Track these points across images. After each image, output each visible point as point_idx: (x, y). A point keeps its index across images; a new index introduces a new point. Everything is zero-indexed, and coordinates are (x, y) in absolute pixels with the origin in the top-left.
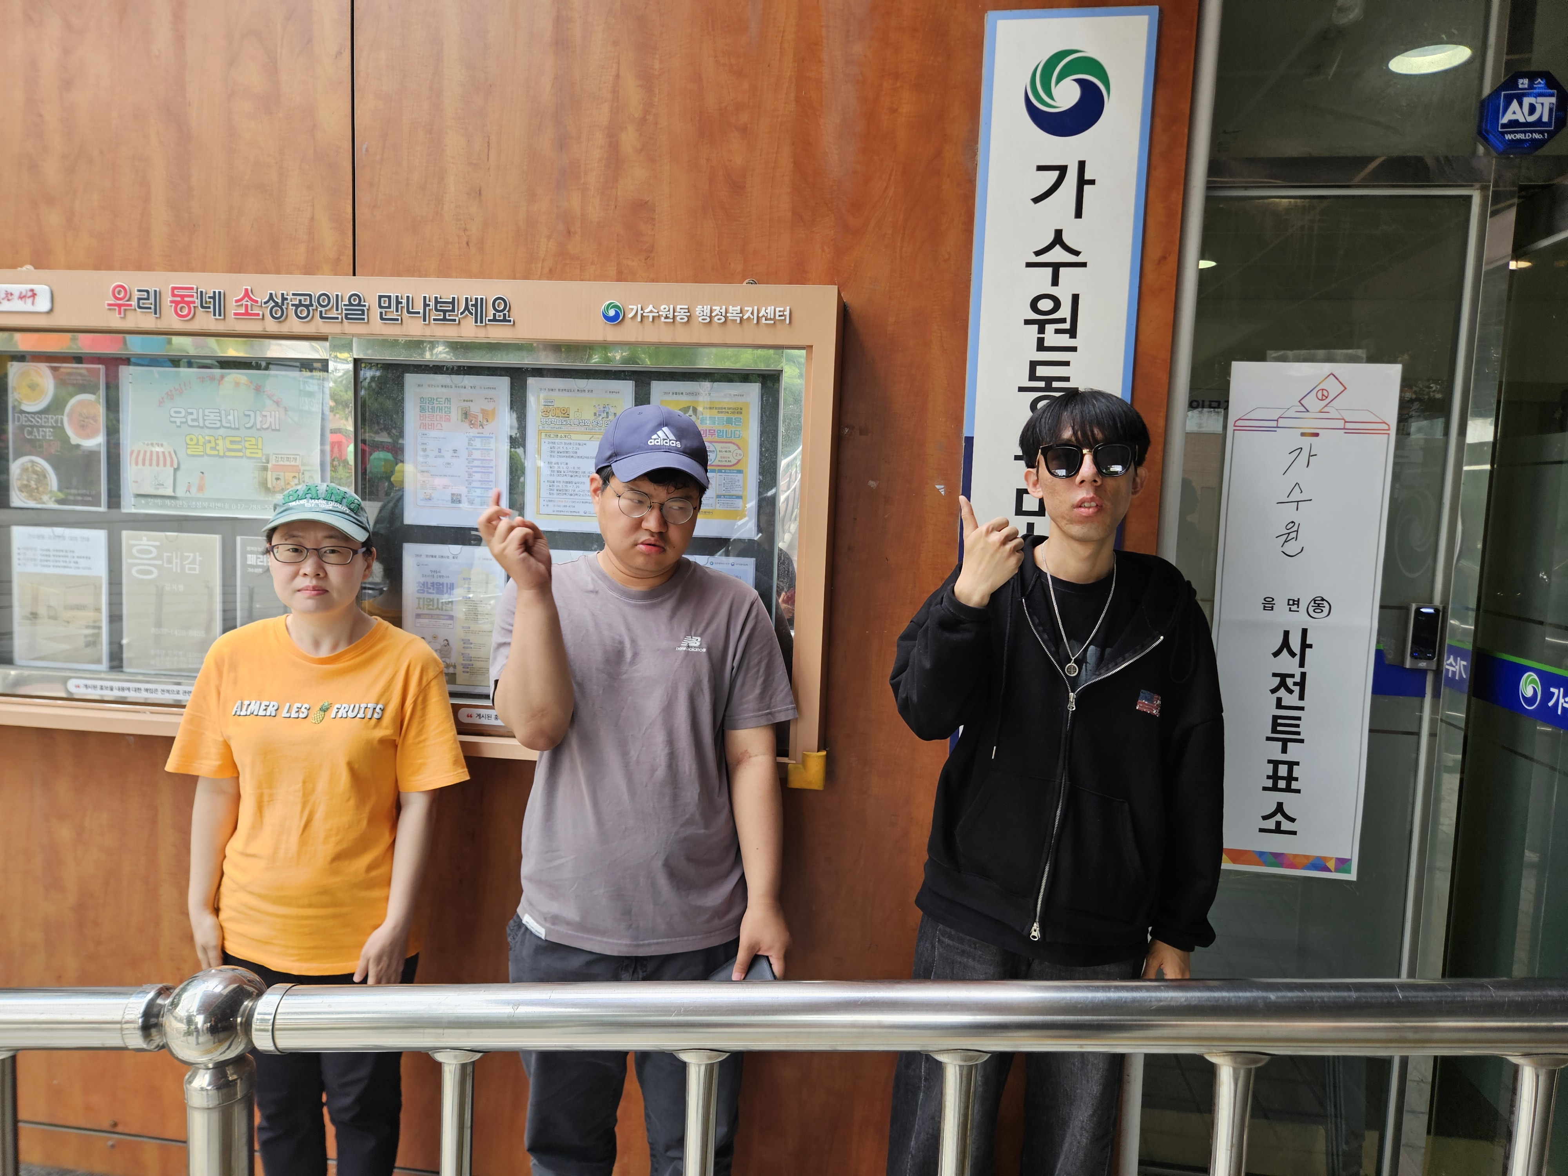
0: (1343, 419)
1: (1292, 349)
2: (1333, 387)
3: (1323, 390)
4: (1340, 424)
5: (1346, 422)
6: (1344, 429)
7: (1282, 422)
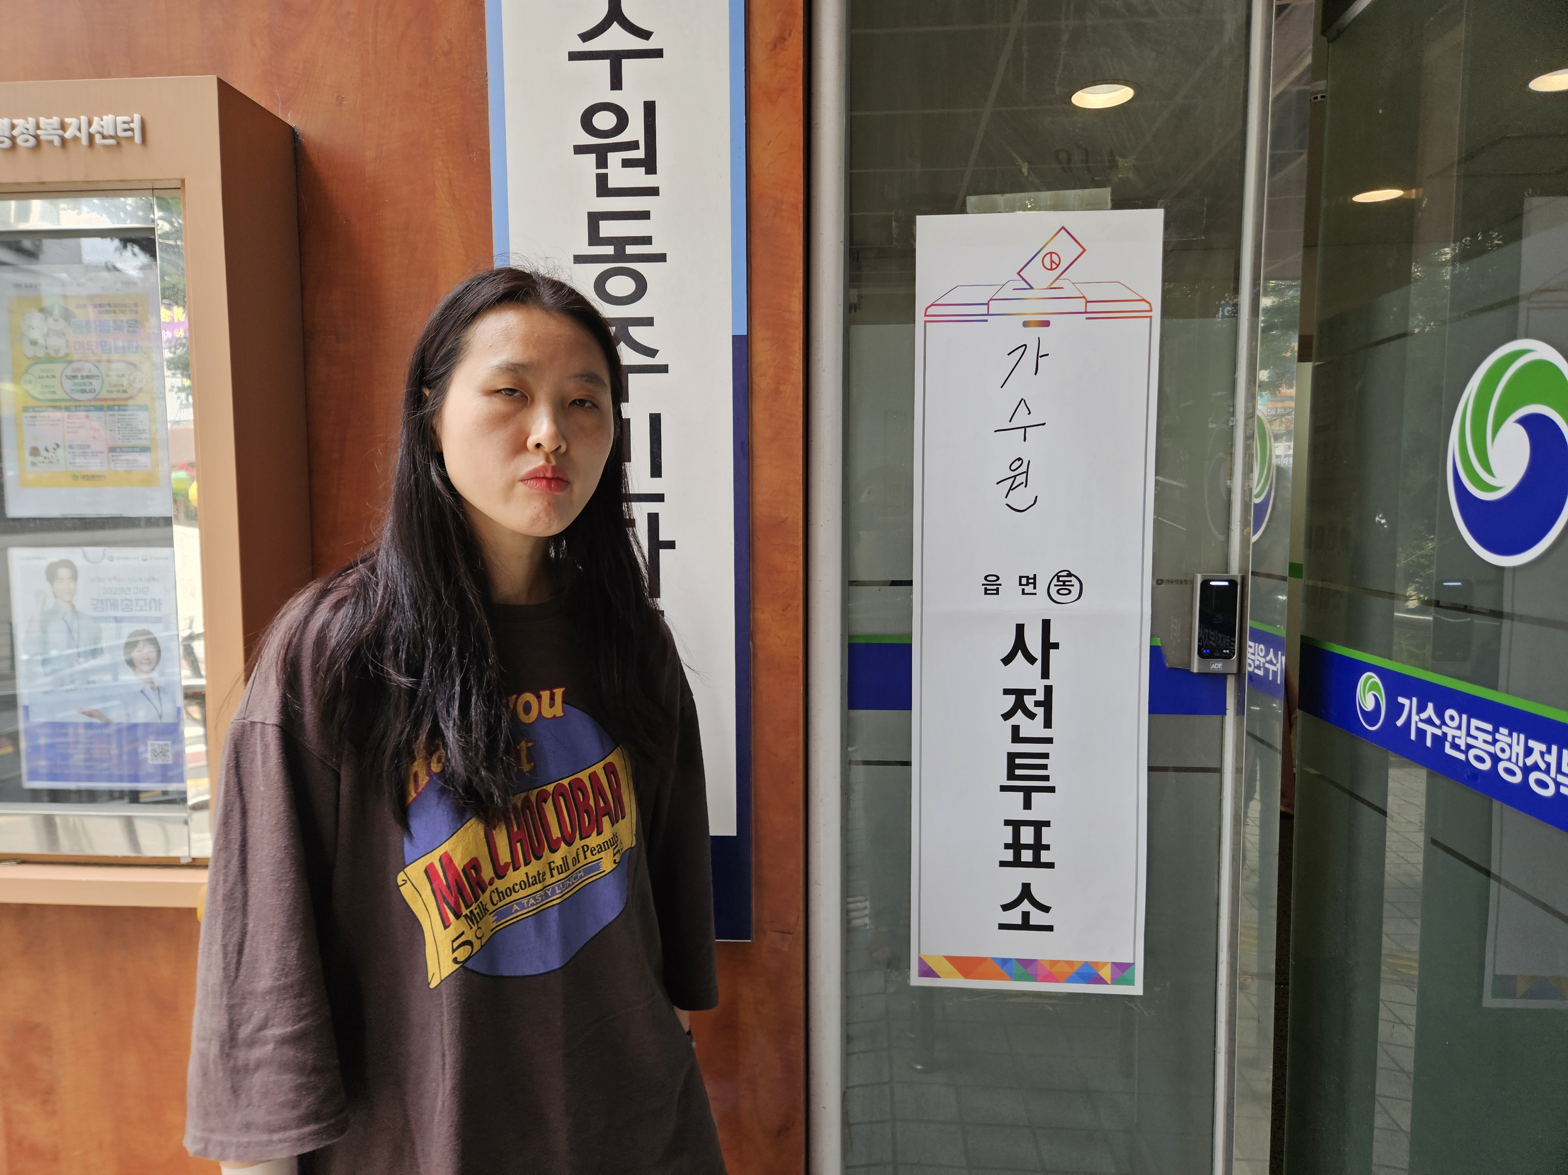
0: (1084, 297)
1: (1002, 192)
2: (1066, 249)
3: (1051, 253)
4: (1079, 305)
5: (1087, 302)
6: (1086, 312)
7: (995, 307)
